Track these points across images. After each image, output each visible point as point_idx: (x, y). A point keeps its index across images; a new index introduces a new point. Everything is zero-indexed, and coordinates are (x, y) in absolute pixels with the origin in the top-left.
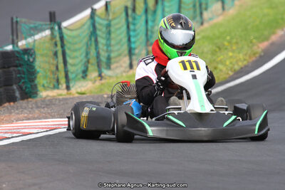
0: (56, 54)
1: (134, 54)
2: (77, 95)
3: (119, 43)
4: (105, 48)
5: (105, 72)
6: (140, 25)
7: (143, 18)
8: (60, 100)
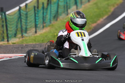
0: (3, 26)
1: (38, 27)
2: (11, 44)
3: (31, 22)
4: (25, 24)
5: (25, 35)
6: (40, 14)
7: (42, 11)
8: (4, 46)
